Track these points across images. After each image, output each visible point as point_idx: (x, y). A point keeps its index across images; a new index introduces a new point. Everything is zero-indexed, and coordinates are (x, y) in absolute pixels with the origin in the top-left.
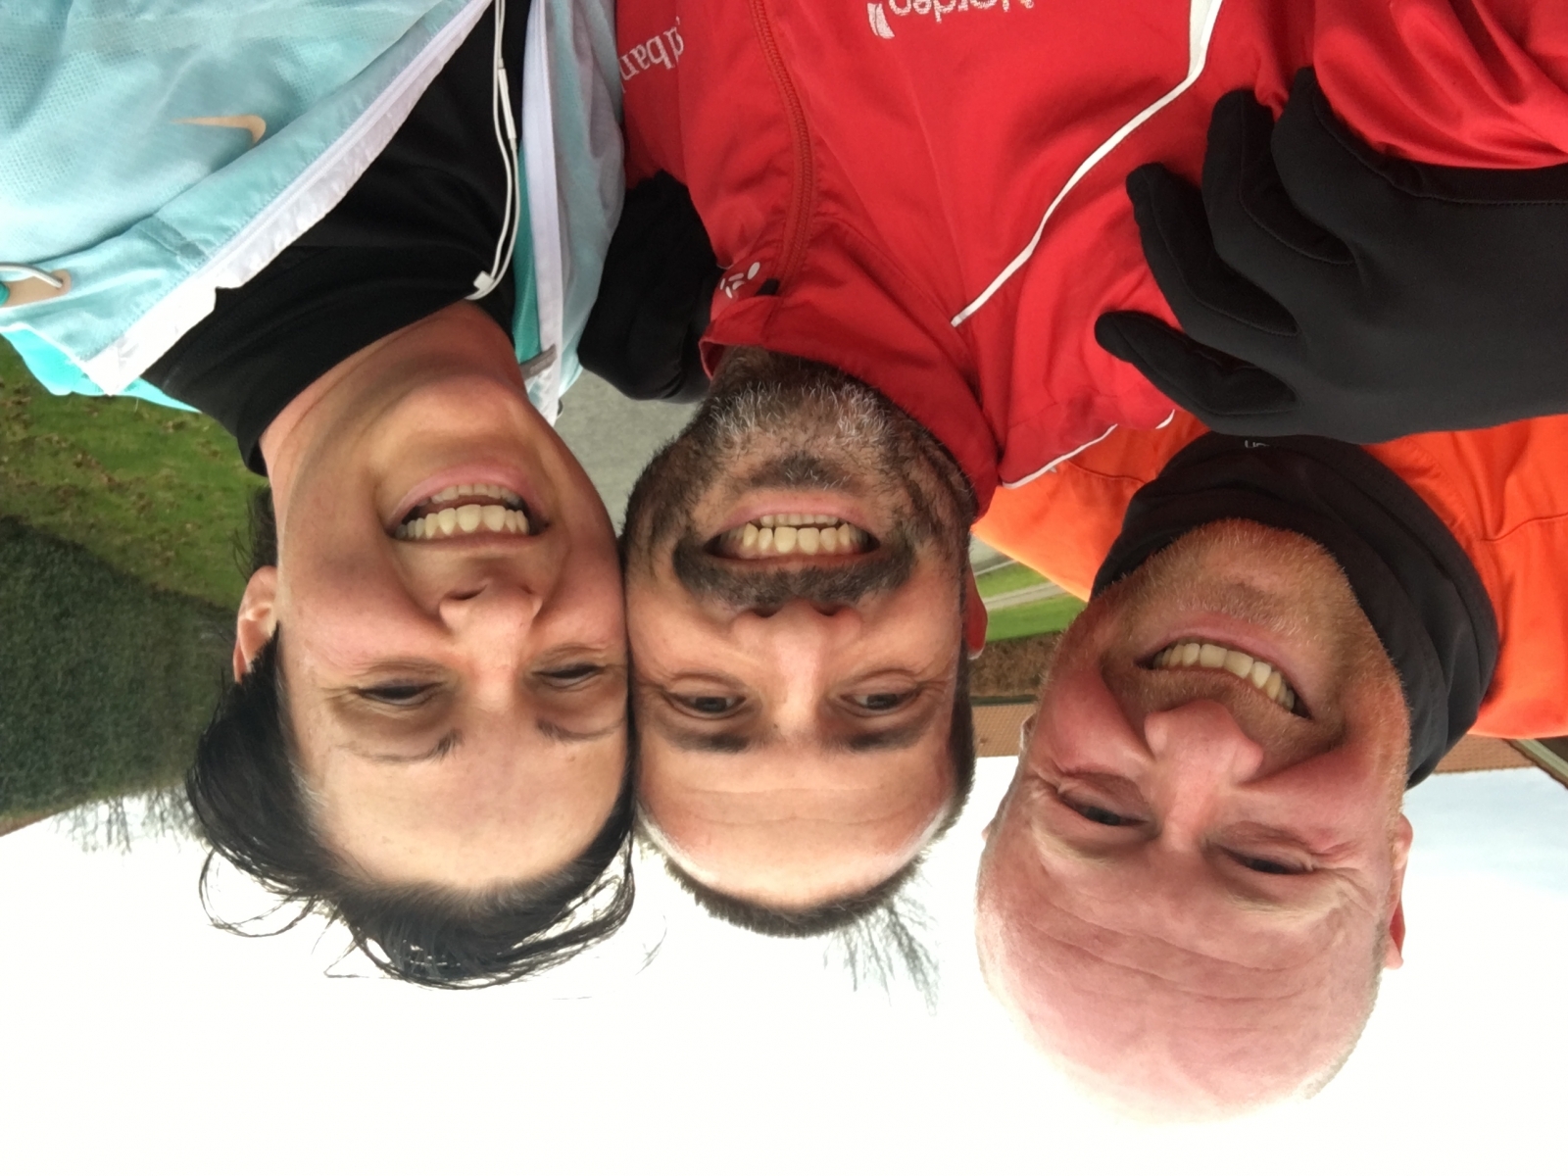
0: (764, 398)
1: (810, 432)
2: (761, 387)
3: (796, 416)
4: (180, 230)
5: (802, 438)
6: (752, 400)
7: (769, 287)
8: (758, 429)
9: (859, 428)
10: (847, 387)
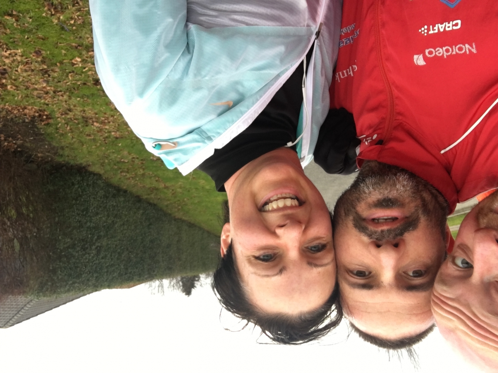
0: (374, 180)
1: (389, 190)
2: (374, 176)
3: (384, 185)
4: (207, 132)
5: (386, 192)
6: (371, 181)
7: (380, 142)
8: (373, 190)
9: (403, 186)
10: (398, 174)
